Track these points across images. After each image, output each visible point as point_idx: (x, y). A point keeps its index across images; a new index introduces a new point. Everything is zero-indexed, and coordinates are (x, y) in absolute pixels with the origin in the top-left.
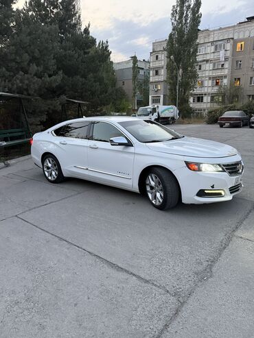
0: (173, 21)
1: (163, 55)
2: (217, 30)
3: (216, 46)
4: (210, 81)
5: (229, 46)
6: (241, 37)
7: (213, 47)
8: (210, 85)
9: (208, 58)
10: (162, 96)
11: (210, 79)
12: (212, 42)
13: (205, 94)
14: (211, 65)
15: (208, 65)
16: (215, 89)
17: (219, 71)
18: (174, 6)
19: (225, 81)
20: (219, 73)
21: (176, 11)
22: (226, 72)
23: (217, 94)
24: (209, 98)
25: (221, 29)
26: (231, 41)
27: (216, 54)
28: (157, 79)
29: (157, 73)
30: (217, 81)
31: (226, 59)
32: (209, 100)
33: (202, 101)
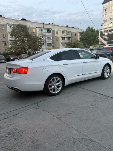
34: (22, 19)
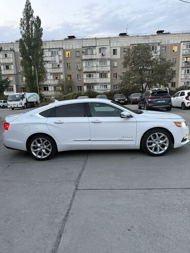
0: (22, 30)
1: (11, 54)
2: (50, 41)
3: (52, 52)
4: (52, 76)
5: (61, 53)
6: (68, 48)
7: (50, 53)
8: (52, 78)
9: (48, 60)
10: (15, 86)
11: (51, 74)
12: (49, 49)
13: (50, 85)
14: (51, 65)
15: (48, 64)
16: (56, 82)
17: (57, 69)
18: (21, 19)
19: (62, 77)
20: (57, 71)
21: (24, 22)
22: (61, 70)
23: (58, 86)
24: (53, 88)
25: (53, 41)
26: (62, 50)
27: (53, 57)
28: (8, 72)
29: (7, 68)
30: (57, 76)
31: (60, 62)
32: (53, 90)
33: (48, 90)
34: (157, 32)
